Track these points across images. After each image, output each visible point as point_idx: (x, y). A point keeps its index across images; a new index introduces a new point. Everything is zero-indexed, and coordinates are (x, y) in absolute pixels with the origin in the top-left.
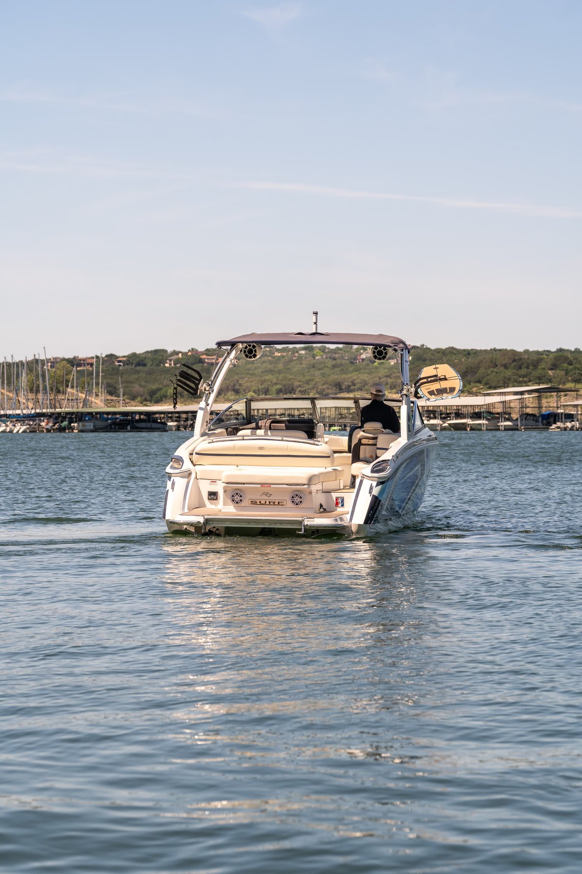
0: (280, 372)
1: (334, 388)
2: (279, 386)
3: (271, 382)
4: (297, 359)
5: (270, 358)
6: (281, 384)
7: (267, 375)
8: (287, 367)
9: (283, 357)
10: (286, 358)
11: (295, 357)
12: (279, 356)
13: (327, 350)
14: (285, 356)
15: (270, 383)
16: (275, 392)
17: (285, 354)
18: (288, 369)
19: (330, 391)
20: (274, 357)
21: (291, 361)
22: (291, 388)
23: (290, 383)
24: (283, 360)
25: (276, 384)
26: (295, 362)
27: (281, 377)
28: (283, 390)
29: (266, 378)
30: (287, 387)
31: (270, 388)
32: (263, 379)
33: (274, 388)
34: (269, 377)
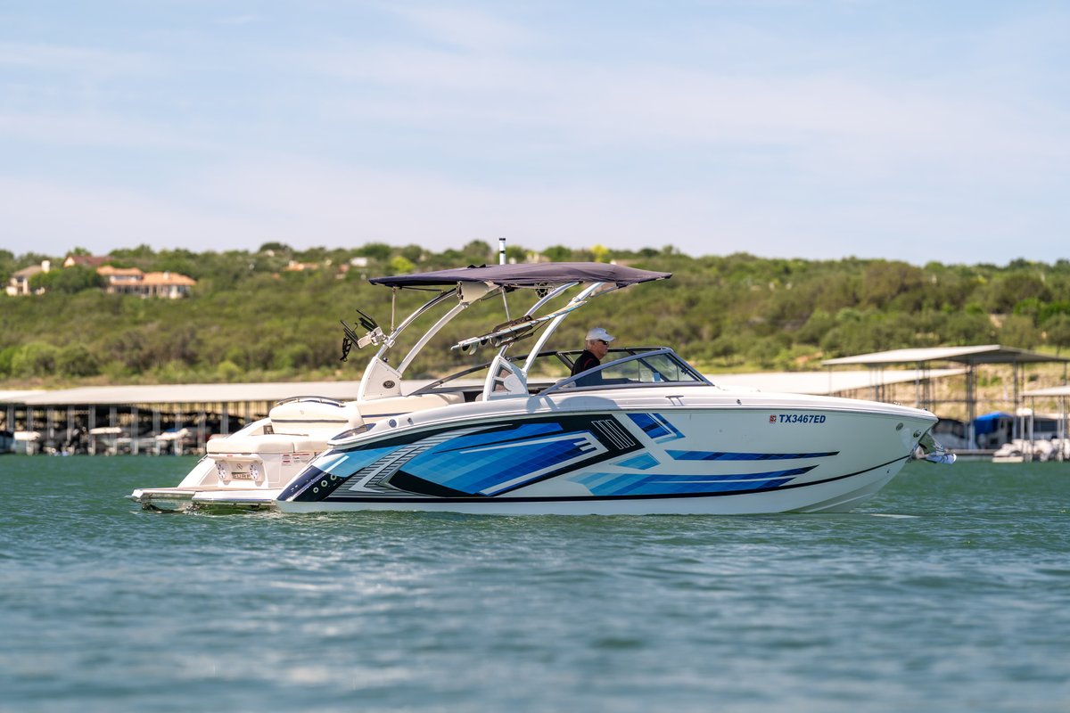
0: (301, 312)
1: (441, 354)
2: (298, 348)
3: (280, 336)
4: (348, 280)
5: (276, 276)
6: (304, 342)
7: (269, 318)
8: (320, 299)
9: (310, 273)
10: (318, 276)
11: (341, 272)
12: (300, 274)
13: (423, 258)
14: (316, 271)
15: (275, 339)
16: (289, 361)
17: (314, 266)
18: (323, 304)
19: (430, 362)
20: (288, 274)
21: (330, 283)
22: (329, 352)
23: (329, 338)
24: (309, 281)
25: (291, 341)
26: (340, 288)
27: (305, 323)
28: (311, 358)
29: (267, 325)
30: (320, 351)
31: (277, 352)
32: (258, 328)
33: (286, 353)
34: (273, 323)
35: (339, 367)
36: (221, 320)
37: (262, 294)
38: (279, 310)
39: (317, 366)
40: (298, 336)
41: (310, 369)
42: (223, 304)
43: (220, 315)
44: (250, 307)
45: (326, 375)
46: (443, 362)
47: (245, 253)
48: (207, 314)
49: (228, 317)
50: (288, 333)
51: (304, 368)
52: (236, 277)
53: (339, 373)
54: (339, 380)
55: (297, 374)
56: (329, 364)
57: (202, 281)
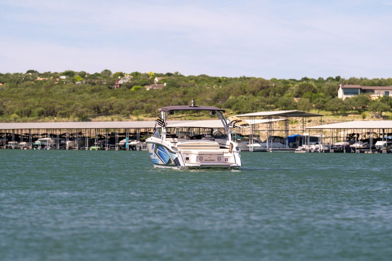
0: (42, 95)
1: (93, 111)
2: (40, 109)
3: (34, 104)
4: (59, 84)
5: (33, 82)
6: (42, 107)
7: (30, 98)
8: (49, 91)
9: (45, 81)
10: (48, 82)
11: (56, 81)
12: (41, 81)
13: (86, 76)
14: (47, 81)
15: (32, 105)
16: (37, 114)
17: (47, 79)
18: (50, 93)
19: (89, 114)
20: (37, 82)
21: (52, 85)
22: (52, 110)
23: (52, 105)
24: (45, 84)
25: (38, 106)
26: (56, 87)
27: (43, 100)
28: (45, 113)
29: (29, 100)
30: (48, 110)
31: (33, 111)
32: (26, 101)
33: (36, 111)
34: (31, 100)
35: (56, 116)
36: (12, 99)
37: (27, 89)
38: (33, 95)
39: (47, 116)
40: (40, 104)
41: (45, 117)
42: (13, 92)
43: (12, 97)
44: (23, 94)
45: (51, 119)
46: (93, 114)
47: (21, 74)
48: (7, 96)
49: (15, 97)
50: (37, 104)
51: (43, 116)
52: (18, 83)
53: (55, 118)
54: (55, 121)
55: (40, 119)
56: (52, 115)
57: (5, 84)
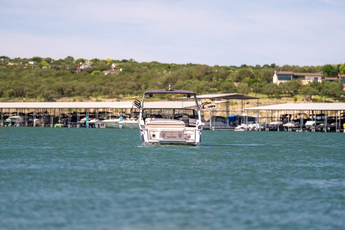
0: (12, 79)
1: (57, 93)
2: (11, 90)
3: (5, 87)
4: (27, 69)
5: (4, 67)
6: (13, 89)
7: (2, 81)
8: (19, 74)
9: (15, 66)
10: (18, 67)
11: (25, 66)
12: (12, 66)
13: (52, 62)
14: (17, 66)
15: (4, 87)
16: (8, 95)
17: (17, 64)
18: (19, 76)
19: (53, 95)
20: (8, 66)
21: (22, 70)
22: (21, 92)
23: (21, 87)
24: (15, 69)
25: (9, 88)
26: (25, 71)
27: (13, 82)
28: (15, 94)
30: (18, 92)
31: (4, 92)
33: (7, 92)
35: (24, 97)
38: (5, 78)
39: (17, 96)
40: (11, 87)
41: (15, 97)
45: (20, 100)
46: (58, 96)
50: (8, 86)
51: (13, 97)
53: (24, 99)
54: (24, 101)
55: (10, 99)
56: (21, 96)
